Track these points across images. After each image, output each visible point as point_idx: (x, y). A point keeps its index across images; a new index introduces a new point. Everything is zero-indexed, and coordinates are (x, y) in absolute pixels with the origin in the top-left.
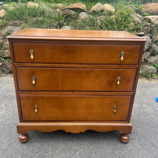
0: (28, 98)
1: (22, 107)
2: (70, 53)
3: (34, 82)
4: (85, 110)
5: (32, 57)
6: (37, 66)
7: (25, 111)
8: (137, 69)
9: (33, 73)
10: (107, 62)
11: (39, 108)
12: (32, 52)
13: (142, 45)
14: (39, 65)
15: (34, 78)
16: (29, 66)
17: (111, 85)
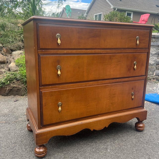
0: (51, 94)
1: (44, 107)
2: (96, 37)
3: (59, 72)
4: (108, 100)
5: (59, 41)
6: (63, 53)
7: (46, 113)
8: (148, 52)
9: (58, 62)
10: (126, 47)
11: (63, 105)
12: (59, 36)
13: (150, 30)
14: (65, 51)
15: (59, 67)
16: (55, 53)
17: (129, 70)
